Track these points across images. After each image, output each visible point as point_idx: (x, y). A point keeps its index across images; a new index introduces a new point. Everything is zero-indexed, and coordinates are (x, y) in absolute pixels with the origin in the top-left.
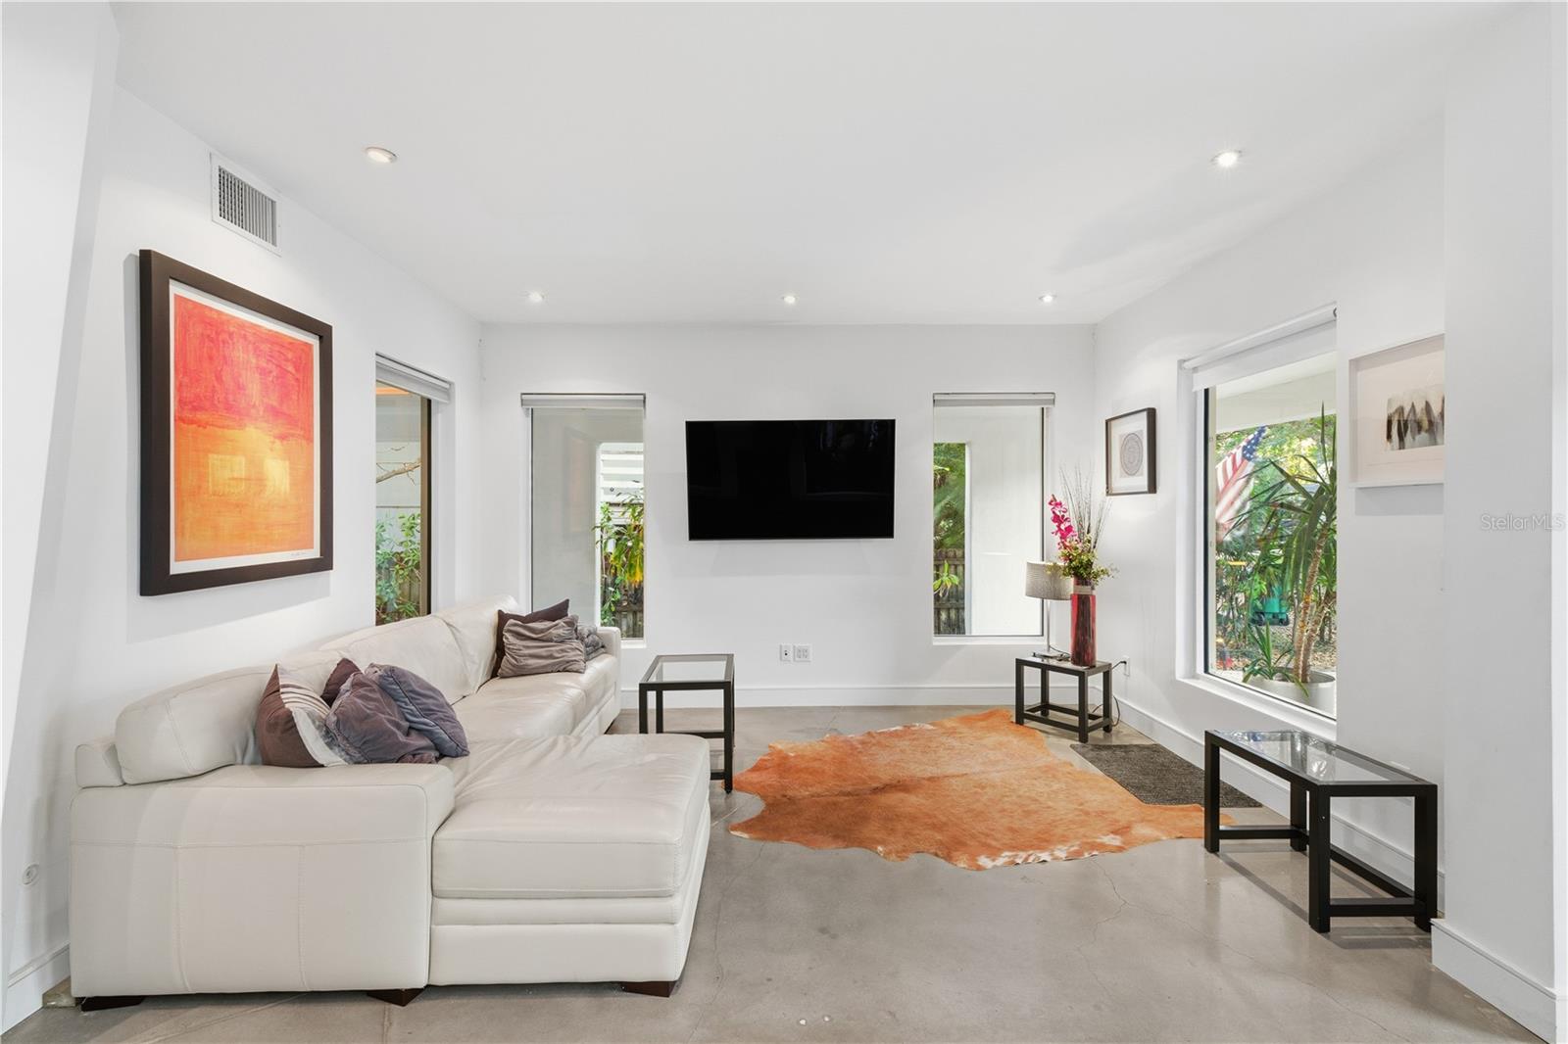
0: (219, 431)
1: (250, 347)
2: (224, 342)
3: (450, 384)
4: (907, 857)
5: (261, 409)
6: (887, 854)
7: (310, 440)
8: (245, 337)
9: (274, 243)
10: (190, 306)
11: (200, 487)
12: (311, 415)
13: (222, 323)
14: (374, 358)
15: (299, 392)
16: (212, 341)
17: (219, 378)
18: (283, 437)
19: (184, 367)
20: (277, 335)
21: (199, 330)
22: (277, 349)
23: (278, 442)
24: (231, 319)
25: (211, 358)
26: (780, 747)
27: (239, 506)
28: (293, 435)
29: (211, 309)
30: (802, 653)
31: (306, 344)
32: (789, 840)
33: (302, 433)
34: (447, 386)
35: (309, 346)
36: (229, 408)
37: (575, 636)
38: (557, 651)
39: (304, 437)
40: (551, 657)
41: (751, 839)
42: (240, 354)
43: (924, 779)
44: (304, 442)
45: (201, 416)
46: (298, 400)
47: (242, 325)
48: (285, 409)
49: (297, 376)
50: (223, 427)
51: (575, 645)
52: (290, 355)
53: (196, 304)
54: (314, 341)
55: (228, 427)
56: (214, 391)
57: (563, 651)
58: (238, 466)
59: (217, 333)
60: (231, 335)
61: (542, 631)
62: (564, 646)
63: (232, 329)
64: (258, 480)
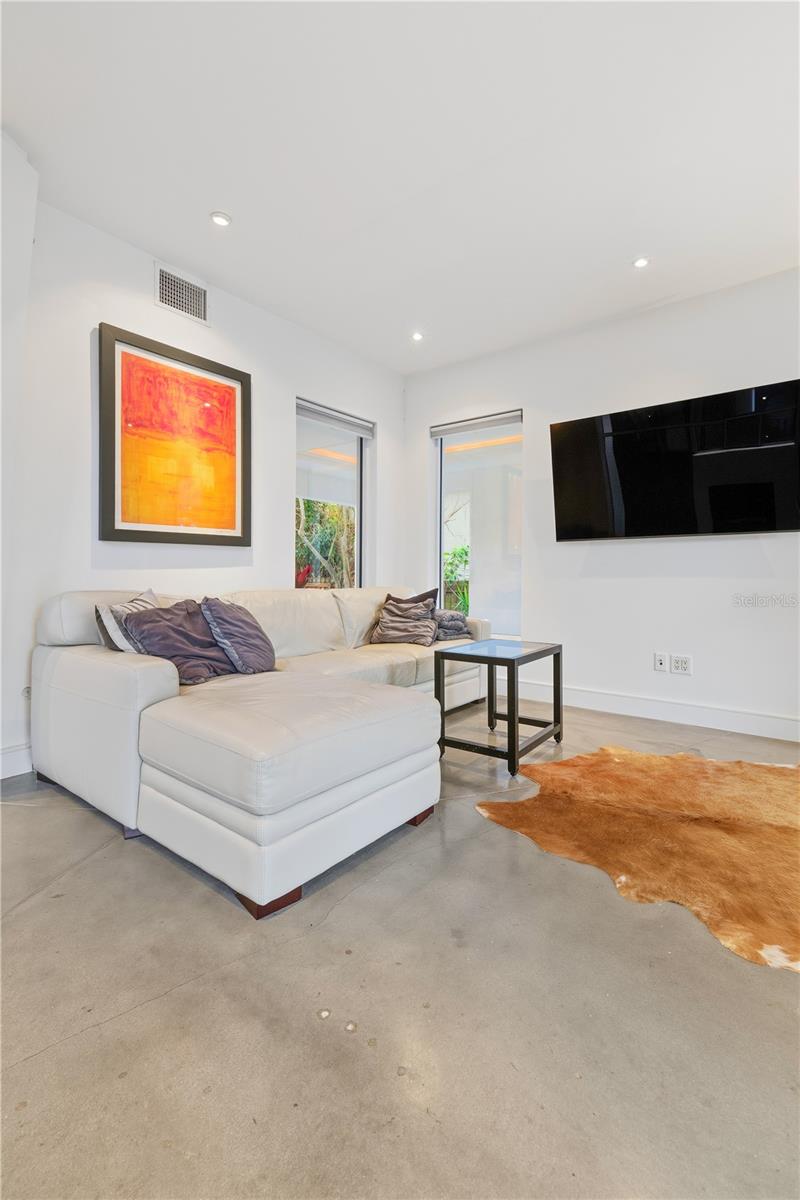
0: (156, 442)
1: (181, 388)
2: (160, 383)
3: (374, 424)
4: (651, 901)
5: (190, 430)
6: (627, 886)
7: (233, 454)
8: (178, 382)
9: (205, 319)
10: (133, 359)
11: (140, 477)
12: (234, 436)
13: (159, 371)
14: (295, 401)
15: (222, 420)
16: (150, 382)
17: (156, 406)
18: (208, 450)
19: (130, 398)
20: (204, 380)
21: (140, 374)
22: (204, 389)
23: (204, 452)
24: (165, 369)
25: (149, 394)
26: (612, 751)
27: (173, 493)
28: (218, 449)
29: (150, 362)
30: (681, 665)
31: (229, 387)
32: (526, 834)
33: (225, 448)
34: (371, 426)
35: (233, 389)
36: (164, 426)
37: (430, 616)
38: (411, 627)
39: (227, 451)
40: (405, 630)
41: (489, 818)
42: (173, 391)
43: (771, 825)
44: (227, 456)
45: (141, 431)
46: (222, 425)
47: (175, 373)
48: (210, 430)
49: (221, 408)
50: (159, 439)
51: (427, 623)
52: (215, 394)
53: (138, 358)
54: (237, 386)
55: (162, 440)
56: (152, 415)
57: (416, 627)
58: (172, 466)
59: (155, 378)
60: (165, 379)
61: (406, 610)
62: (418, 623)
63: (166, 375)
64: (186, 476)
